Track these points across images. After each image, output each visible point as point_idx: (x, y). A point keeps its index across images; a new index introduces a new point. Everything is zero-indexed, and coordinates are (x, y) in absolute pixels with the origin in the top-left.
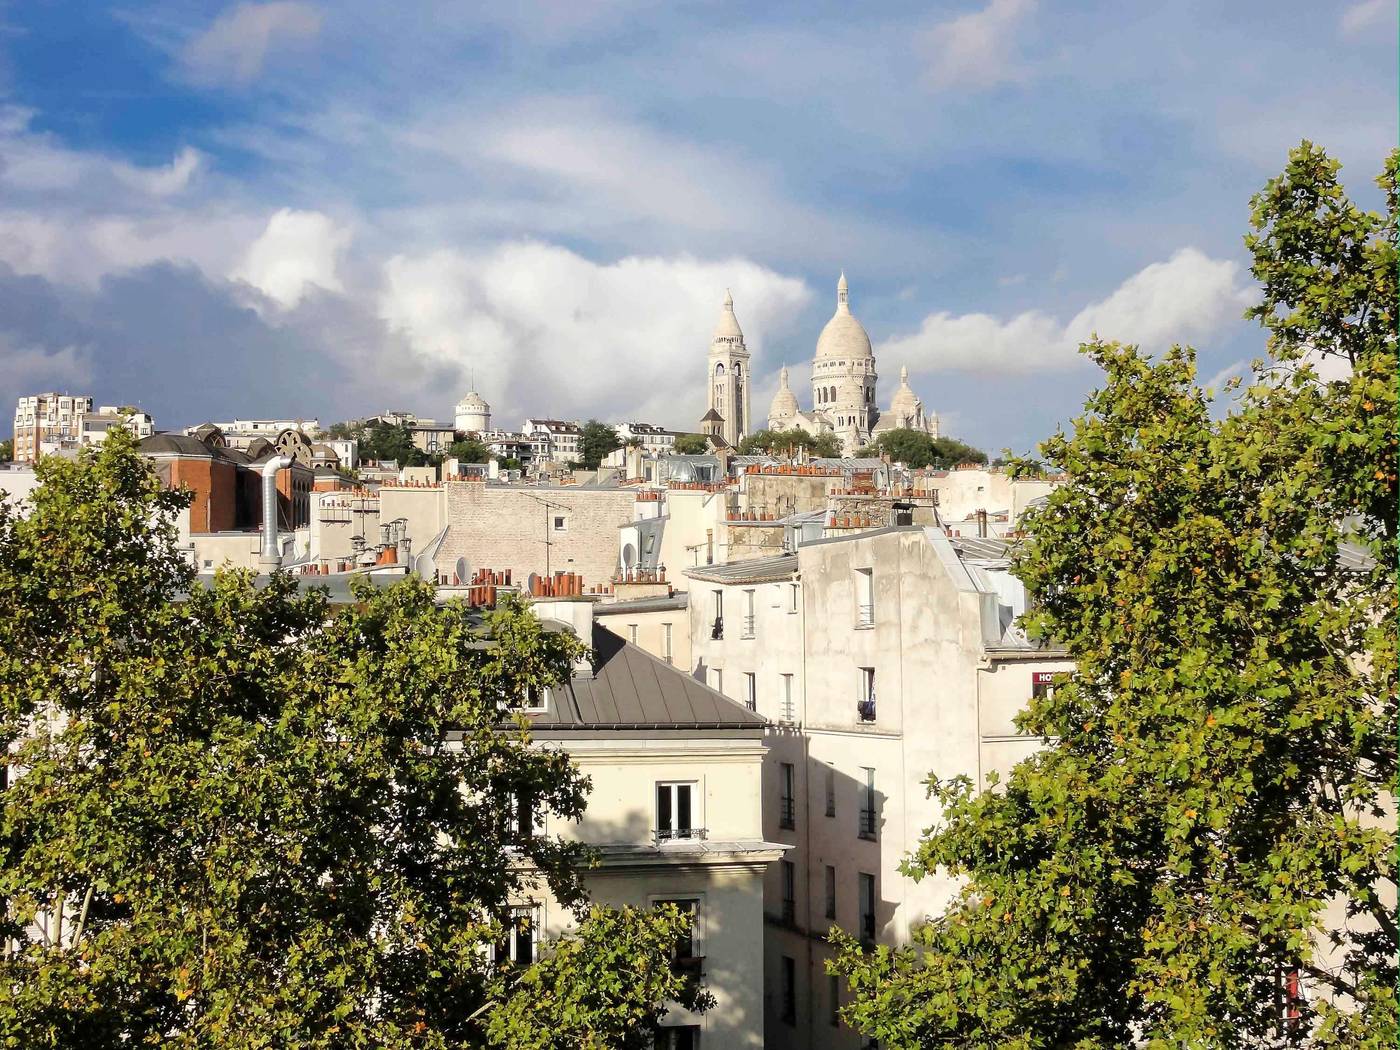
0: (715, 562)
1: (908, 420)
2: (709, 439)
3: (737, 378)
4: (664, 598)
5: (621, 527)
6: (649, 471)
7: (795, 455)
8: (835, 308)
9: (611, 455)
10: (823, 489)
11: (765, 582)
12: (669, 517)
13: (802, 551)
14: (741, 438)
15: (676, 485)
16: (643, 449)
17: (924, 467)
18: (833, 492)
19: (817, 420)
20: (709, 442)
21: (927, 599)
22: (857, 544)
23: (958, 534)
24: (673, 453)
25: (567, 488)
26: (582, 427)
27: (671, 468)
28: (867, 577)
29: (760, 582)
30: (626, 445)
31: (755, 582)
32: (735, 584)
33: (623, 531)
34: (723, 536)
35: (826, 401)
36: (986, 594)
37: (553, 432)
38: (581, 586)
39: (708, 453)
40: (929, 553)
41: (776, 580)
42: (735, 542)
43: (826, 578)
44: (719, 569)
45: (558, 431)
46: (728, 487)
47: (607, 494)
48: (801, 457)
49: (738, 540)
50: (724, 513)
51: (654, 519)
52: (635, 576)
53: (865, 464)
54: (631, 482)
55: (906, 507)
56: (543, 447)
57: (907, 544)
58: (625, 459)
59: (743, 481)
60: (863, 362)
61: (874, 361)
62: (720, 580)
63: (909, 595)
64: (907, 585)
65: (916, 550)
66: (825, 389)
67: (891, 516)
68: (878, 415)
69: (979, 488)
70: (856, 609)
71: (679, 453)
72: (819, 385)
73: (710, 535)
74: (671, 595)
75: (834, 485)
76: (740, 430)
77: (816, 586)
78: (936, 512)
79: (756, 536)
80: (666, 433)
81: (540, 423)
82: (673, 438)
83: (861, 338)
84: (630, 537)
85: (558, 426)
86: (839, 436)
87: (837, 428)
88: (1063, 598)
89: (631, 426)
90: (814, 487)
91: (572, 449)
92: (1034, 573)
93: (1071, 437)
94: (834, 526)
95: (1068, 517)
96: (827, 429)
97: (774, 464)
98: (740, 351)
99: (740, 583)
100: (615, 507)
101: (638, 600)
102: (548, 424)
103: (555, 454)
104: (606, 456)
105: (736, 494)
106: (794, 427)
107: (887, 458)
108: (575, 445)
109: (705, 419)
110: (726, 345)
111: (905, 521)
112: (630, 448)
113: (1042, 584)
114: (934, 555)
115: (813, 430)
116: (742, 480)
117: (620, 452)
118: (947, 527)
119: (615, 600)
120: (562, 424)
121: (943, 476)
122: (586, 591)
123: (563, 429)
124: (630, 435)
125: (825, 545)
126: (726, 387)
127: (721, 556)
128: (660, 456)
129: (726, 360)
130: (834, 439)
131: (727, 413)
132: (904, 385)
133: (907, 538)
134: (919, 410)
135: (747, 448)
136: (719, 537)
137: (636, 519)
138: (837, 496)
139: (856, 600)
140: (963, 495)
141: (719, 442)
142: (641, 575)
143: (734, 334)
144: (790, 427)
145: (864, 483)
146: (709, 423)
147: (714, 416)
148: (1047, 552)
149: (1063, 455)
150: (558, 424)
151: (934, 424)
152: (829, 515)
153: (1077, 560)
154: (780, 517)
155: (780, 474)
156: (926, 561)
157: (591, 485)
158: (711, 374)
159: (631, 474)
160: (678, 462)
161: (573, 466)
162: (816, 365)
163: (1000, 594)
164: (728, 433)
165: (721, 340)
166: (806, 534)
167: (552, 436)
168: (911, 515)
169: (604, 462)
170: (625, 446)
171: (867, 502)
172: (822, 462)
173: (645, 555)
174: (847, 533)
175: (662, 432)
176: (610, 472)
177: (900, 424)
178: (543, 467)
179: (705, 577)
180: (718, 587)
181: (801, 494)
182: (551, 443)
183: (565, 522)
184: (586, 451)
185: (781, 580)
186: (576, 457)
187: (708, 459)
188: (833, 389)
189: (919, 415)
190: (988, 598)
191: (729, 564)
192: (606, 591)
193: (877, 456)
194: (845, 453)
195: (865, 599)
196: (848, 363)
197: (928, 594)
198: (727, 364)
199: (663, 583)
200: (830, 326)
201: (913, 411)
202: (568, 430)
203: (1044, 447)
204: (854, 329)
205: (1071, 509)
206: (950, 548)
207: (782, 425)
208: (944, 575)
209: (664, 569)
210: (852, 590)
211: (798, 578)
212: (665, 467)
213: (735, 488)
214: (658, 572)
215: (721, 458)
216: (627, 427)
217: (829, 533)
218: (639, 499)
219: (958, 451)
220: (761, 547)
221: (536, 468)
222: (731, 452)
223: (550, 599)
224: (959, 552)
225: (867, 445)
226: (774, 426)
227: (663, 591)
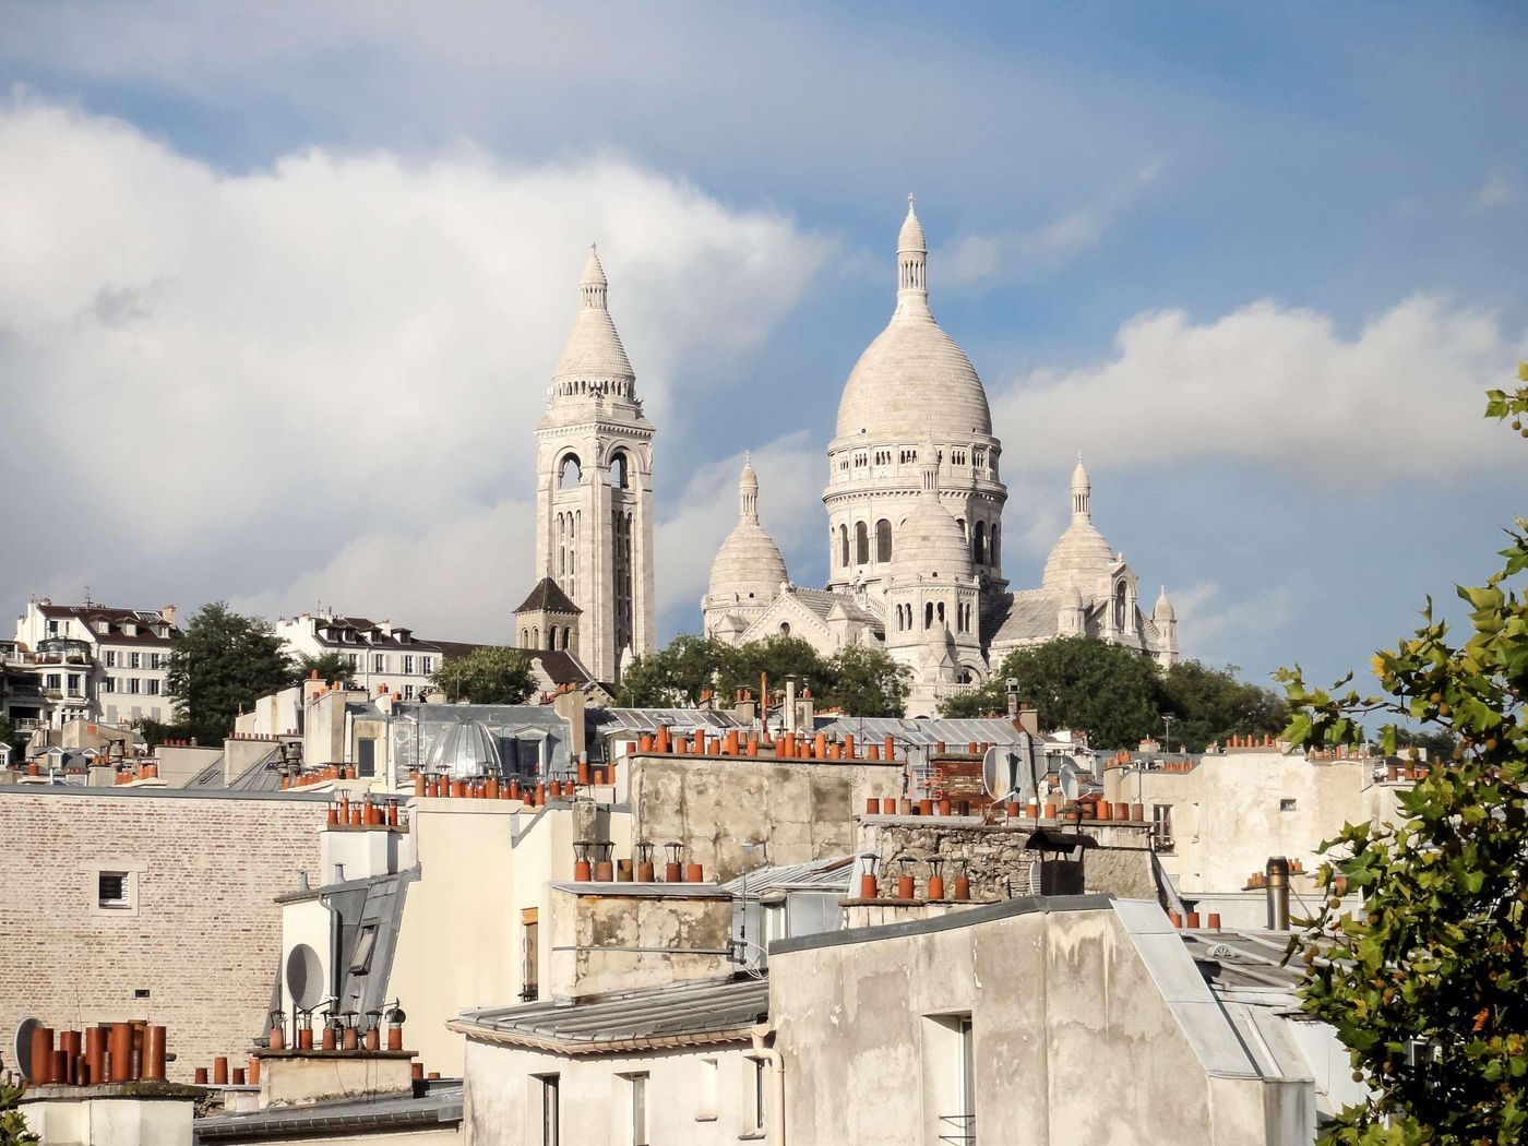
0: (544, 996)
1: (1090, 615)
2: (536, 663)
3: (618, 495)
4: (397, 1097)
5: (283, 900)
6: (366, 748)
7: (775, 705)
8: (891, 306)
9: (264, 704)
10: (845, 798)
11: (678, 1049)
12: (417, 872)
13: (777, 963)
14: (627, 659)
15: (437, 785)
16: (350, 687)
17: (1131, 744)
18: (874, 806)
19: (838, 612)
20: (538, 670)
21: (1122, 1098)
22: (930, 950)
23: (1215, 920)
24: (437, 699)
25: (136, 792)
26: (184, 627)
27: (427, 739)
28: (957, 1038)
29: (664, 1051)
30: (306, 674)
31: (649, 1052)
32: (594, 1055)
33: (289, 911)
34: (564, 926)
35: (863, 558)
36: (1280, 1083)
37: (101, 639)
38: (163, 1058)
39: (535, 700)
40: (1126, 971)
41: (708, 1046)
42: (598, 940)
43: (846, 1040)
44: (553, 1017)
45: (115, 636)
46: (583, 792)
47: (246, 808)
48: (792, 712)
49: (604, 934)
50: (570, 857)
51: (377, 880)
52: (318, 1036)
53: (963, 735)
54: (316, 775)
55: (1067, 845)
56: (73, 681)
57: (1066, 946)
58: (300, 715)
59: (626, 776)
60: (968, 452)
61: (996, 452)
62: (555, 1044)
63: (1074, 1087)
64: (1065, 1059)
65: (1091, 962)
66: (861, 527)
67: (1028, 871)
68: (1007, 602)
69: (1285, 804)
70: (928, 1124)
71: (452, 697)
72: (844, 515)
73: (531, 925)
74: (420, 1087)
75: (878, 788)
76: (623, 637)
77: (819, 1060)
78: (1157, 869)
79: (656, 924)
80: (416, 645)
81: (65, 612)
82: (436, 660)
83: (963, 389)
84: (310, 926)
85: (114, 623)
86: (898, 657)
87: (894, 636)
88: (1447, 1072)
89: (320, 624)
90: (820, 795)
91: (153, 687)
92: (1366, 1004)
93: (1462, 635)
94: (871, 896)
95: (1454, 850)
96: (866, 639)
97: (710, 729)
98: (627, 419)
99: (609, 1054)
100: (268, 846)
101: (324, 1101)
102: (87, 616)
103: (105, 699)
104: (250, 708)
105: (603, 812)
106: (773, 629)
107: (1030, 718)
108: (161, 675)
109: (529, 605)
110: (587, 401)
111: (1064, 882)
112: (313, 685)
113: (1387, 1034)
114: (1142, 977)
115: (826, 641)
116: (621, 771)
117: (288, 696)
118: (1189, 905)
119: (262, 1102)
120: (127, 616)
121: (1186, 769)
122: (180, 1073)
123: (130, 630)
124: (315, 651)
125: (844, 951)
126: (586, 517)
127: (557, 983)
128: (398, 708)
129: (586, 445)
130: (882, 665)
131: (589, 591)
132: (1079, 518)
133: (1067, 930)
134: (1121, 587)
135: (645, 688)
136: (553, 926)
137: (326, 878)
138: (883, 816)
139: (927, 1104)
140: (1238, 822)
141: (565, 671)
142: (335, 1033)
143: (611, 373)
144: (762, 632)
145: (961, 784)
146: (537, 618)
147: (551, 598)
148: (1398, 945)
149: (1441, 682)
150: (115, 618)
151: (1162, 625)
152: (860, 868)
153: (1481, 971)
154: (726, 874)
155: (726, 756)
156: (1119, 991)
157: (204, 787)
158: (543, 480)
159: (317, 751)
160: (447, 725)
161: (155, 734)
162: (837, 460)
163: (1321, 1084)
164: (591, 648)
165: (572, 389)
166: (798, 919)
167: (99, 652)
168: (1079, 866)
169: (242, 723)
170: (299, 680)
171: (966, 835)
172: (845, 725)
173: (350, 981)
174: (908, 916)
175: (408, 641)
176: (258, 752)
177: (1069, 626)
178: (73, 737)
179: (512, 1037)
180: (549, 1065)
181: (786, 814)
182: (95, 672)
183: (128, 886)
184: (195, 694)
185: (723, 1045)
186: (166, 711)
187: (533, 717)
188: (884, 528)
189: (1120, 600)
190: (1289, 1099)
191: (578, 1001)
192: (239, 1076)
193: (1003, 712)
194: (914, 707)
195: (951, 1100)
196: (926, 455)
197: (1125, 1083)
198: (588, 456)
199: (397, 1053)
200: (879, 353)
201: (1103, 590)
202: (145, 635)
203: (1389, 663)
204: (940, 359)
205: (1465, 829)
206: (1186, 957)
207: (740, 626)
208: (1170, 1032)
209: (399, 1016)
210: (916, 1071)
211: (770, 1040)
212: (410, 736)
213: (601, 794)
214: (385, 1025)
215: (568, 712)
216: (307, 627)
217: (857, 918)
218: (335, 823)
219: (1228, 699)
220: (671, 952)
221: (52, 739)
222: (599, 700)
223: (76, 1091)
224: (1210, 970)
225: (975, 685)
226: (719, 628)
227: (396, 1076)
